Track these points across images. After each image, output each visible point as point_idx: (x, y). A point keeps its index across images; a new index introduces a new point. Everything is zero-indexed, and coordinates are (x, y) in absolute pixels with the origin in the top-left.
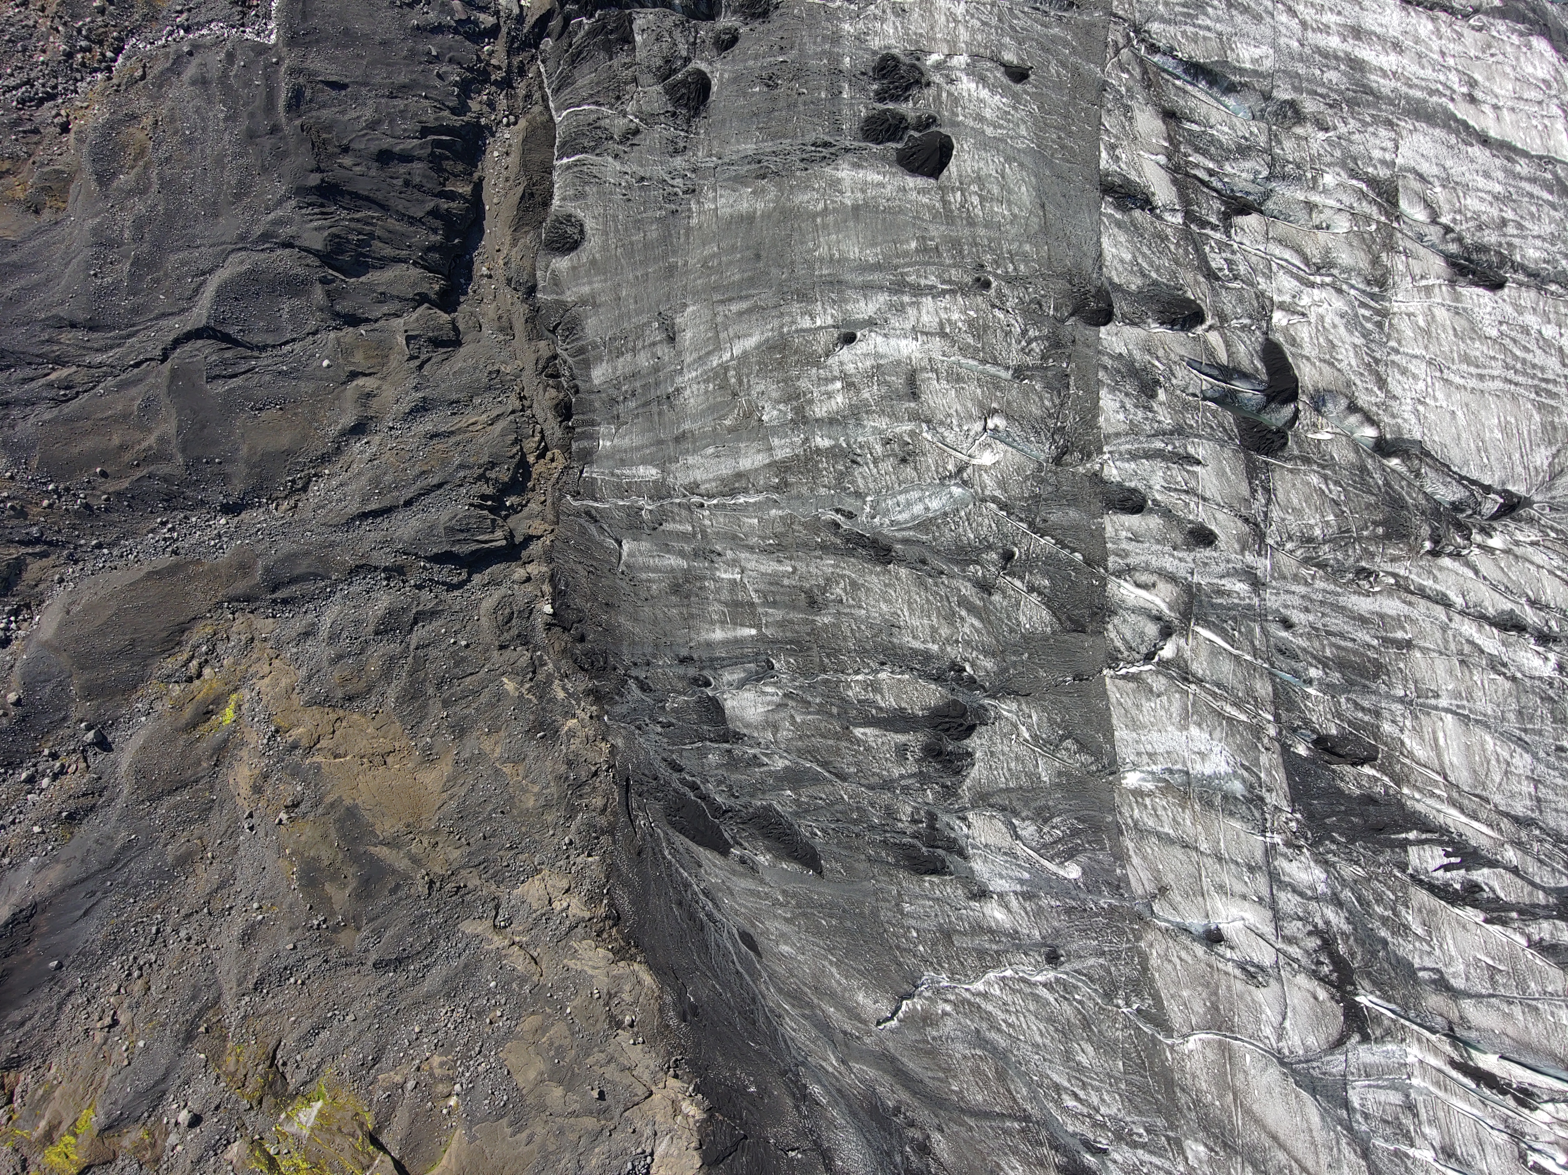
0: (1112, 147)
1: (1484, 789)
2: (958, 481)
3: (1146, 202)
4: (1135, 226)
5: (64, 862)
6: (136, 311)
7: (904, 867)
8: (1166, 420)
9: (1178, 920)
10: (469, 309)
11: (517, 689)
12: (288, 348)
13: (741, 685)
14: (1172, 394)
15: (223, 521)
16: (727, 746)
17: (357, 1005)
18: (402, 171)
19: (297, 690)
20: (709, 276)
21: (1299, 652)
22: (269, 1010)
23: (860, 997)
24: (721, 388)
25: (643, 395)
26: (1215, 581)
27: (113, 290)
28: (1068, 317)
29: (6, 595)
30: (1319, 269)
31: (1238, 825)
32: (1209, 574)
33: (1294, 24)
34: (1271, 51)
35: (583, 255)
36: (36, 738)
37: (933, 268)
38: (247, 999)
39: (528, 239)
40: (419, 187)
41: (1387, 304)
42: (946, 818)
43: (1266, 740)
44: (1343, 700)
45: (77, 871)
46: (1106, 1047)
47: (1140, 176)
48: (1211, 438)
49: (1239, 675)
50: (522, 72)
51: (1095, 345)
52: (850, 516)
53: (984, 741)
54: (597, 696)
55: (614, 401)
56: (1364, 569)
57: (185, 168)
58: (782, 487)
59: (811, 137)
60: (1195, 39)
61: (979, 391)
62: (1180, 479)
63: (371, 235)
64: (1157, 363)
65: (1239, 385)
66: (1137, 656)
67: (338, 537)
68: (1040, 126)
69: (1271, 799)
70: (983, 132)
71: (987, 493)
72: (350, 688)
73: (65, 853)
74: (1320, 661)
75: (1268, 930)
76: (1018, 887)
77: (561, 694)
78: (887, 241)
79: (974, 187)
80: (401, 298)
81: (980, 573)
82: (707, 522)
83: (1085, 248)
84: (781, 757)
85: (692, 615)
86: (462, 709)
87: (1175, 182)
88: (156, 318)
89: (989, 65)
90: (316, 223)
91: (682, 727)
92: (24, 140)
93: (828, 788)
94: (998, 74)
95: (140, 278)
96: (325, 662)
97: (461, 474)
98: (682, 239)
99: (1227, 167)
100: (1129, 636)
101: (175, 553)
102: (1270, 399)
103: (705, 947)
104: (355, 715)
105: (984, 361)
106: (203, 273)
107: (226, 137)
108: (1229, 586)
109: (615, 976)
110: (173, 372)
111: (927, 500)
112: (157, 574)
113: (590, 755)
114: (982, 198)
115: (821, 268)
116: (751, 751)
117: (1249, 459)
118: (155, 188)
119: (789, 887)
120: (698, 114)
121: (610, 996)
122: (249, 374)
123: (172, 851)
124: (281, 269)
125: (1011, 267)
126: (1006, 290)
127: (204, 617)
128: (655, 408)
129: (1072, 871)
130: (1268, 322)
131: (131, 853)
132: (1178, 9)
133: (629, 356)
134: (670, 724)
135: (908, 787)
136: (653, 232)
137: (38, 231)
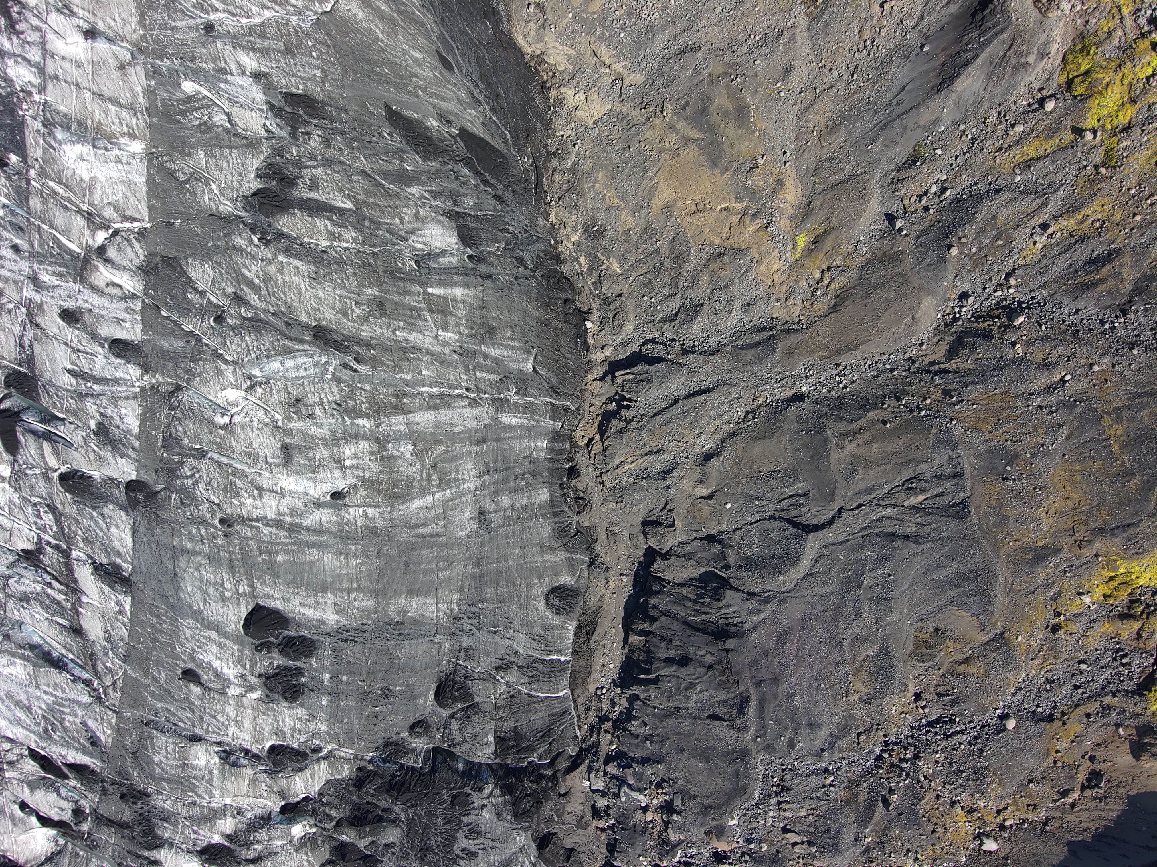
0: (121, 612)
2: (255, 380)
3: (98, 568)
4: (107, 552)
5: (919, 127)
6: (860, 547)
7: (318, 102)
8: (90, 405)
9: (114, 47)
10: (638, 551)
11: (611, 264)
12: (756, 518)
13: (443, 253)
14: (85, 424)
15: (804, 389)
16: (457, 209)
17: (714, 19)
18: (673, 651)
19: (755, 261)
20: (446, 556)
21: (9, 228)
22: (773, 15)
23: (360, 15)
24: (445, 474)
25: (508, 477)
26: (63, 284)
27: (877, 563)
28: (161, 491)
29: (961, 332)
31: (62, 108)
32: (67, 289)
35: (547, 583)
36: (939, 222)
37: (265, 539)
38: (789, 24)
39: (592, 601)
40: (662, 639)
42: (283, 134)
43: (37, 166)
45: (910, 120)
47: (101, 588)
48: (59, 388)
49: (51, 214)
50: (591, 729)
51: (141, 466)
52: (345, 366)
53: (247, 185)
54: (558, 259)
55: (532, 474)
57: (825, 658)
58: (400, 395)
59: (358, 648)
60: (56, 686)
61: (234, 443)
62: (83, 361)
63: (696, 602)
64: (95, 448)
65: (40, 427)
66: (123, 234)
67: (725, 376)
68: (175, 634)
69: (38, 125)
70: (219, 635)
71: (232, 368)
72: (719, 262)
73: (918, 135)
75: (51, 36)
76: (229, 77)
77: (582, 260)
78: (301, 563)
79: (228, 594)
80: (679, 555)
81: (243, 310)
82: (464, 377)
83: (145, 540)
84: (413, 195)
85: (480, 309)
86: (647, 247)
87: (76, 581)
88: (846, 541)
89: (212, 685)
90: (731, 610)
91: (493, 228)
92: (948, 688)
93: (376, 167)
94: (205, 677)
95: (856, 572)
96: (737, 282)
97: (641, 424)
98: (467, 584)
99: (38, 588)
100: (129, 249)
101: (838, 365)
102: (17, 414)
103: (480, 61)
104: (717, 242)
105: (228, 465)
106: (811, 575)
107: (794, 680)
108: (54, 279)
109: (542, 41)
110: (833, 500)
111: (282, 369)
112: (852, 348)
113: (562, 212)
114: (222, 585)
115: (356, 550)
116: (438, 203)
117: (32, 369)
118: (846, 643)
119: (412, 99)
120: (447, 675)
121: (543, 26)
122: (781, 497)
123: (841, 136)
124: (756, 575)
125: (203, 532)
126: (208, 516)
127: (820, 317)
128: (500, 465)
129: (189, 87)
130: (13, 469)
131: (871, 135)
132: (67, 710)
133: (518, 505)
134: (502, 231)
135: (311, 159)
136: (489, 592)
137: (935, 613)
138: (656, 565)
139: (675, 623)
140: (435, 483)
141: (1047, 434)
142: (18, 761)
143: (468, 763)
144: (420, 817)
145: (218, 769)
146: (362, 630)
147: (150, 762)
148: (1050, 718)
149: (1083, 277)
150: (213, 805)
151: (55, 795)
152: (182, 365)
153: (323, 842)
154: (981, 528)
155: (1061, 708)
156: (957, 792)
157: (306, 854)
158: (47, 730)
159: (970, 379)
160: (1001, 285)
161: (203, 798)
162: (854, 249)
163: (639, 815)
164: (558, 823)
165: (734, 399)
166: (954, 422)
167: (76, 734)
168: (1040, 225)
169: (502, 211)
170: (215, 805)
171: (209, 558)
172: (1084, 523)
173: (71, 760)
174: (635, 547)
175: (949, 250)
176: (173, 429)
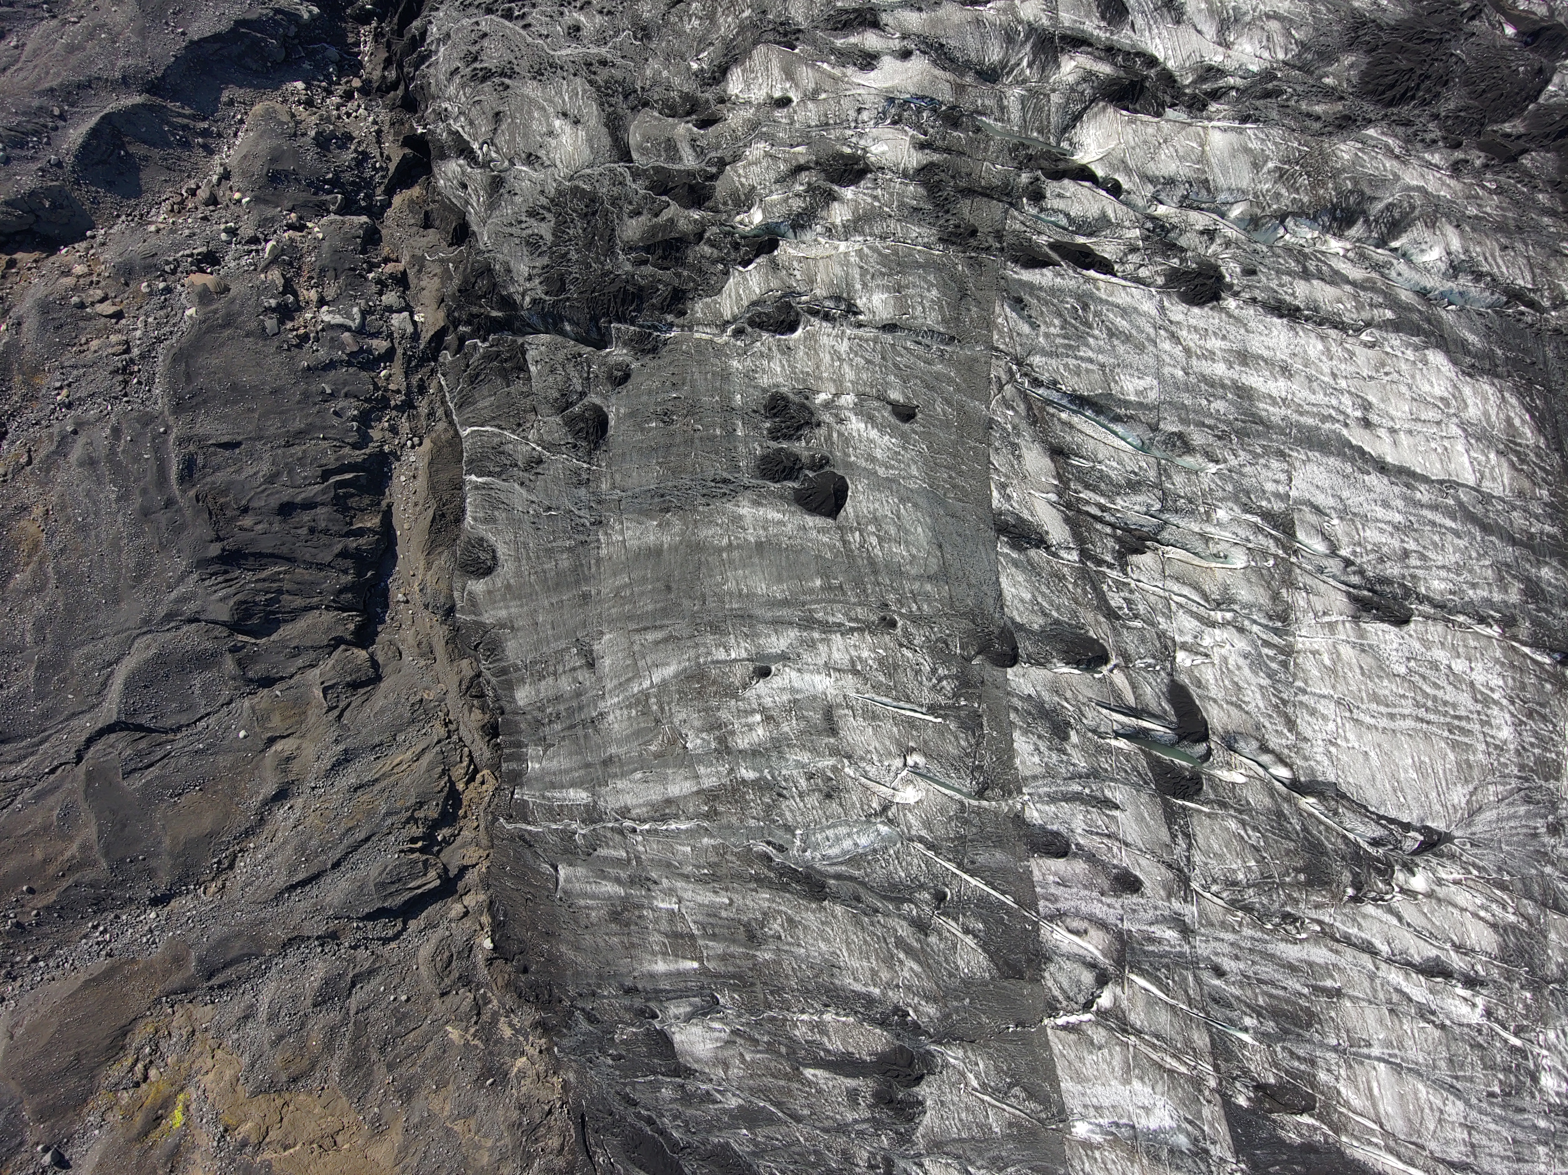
0: (1003, 486)
1: (1419, 1137)
2: (884, 819)
3: (1041, 541)
4: (1032, 564)
6: (45, 715)
8: (1081, 763)
10: (387, 638)
11: (462, 1036)
12: (203, 723)
13: (688, 1018)
14: (1084, 735)
15: (153, 914)
16: (679, 1079)
18: (306, 519)
19: (241, 1081)
20: (624, 604)
21: (1233, 1000)
24: (643, 713)
26: (1145, 927)
27: (21, 697)
28: (975, 656)
30: (1219, 604)
32: (1139, 921)
33: (1178, 349)
34: (1155, 382)
35: (497, 580)
37: (839, 606)
39: (443, 559)
40: (326, 531)
41: (1291, 639)
42: (902, 1163)
43: (1207, 1093)
44: (1278, 1049)
47: (1033, 515)
48: (1126, 781)
49: (1176, 1025)
50: (422, 389)
51: (1004, 686)
52: (781, 848)
54: (544, 1026)
55: (540, 723)
56: (1289, 915)
57: (81, 557)
58: (713, 814)
59: (710, 472)
60: (1077, 372)
61: (895, 730)
62: (1100, 822)
63: (279, 591)
64: (1066, 704)
65: (1148, 722)
66: (1076, 1006)
67: (268, 912)
68: (931, 466)
69: (1215, 1150)
70: (876, 472)
71: (913, 832)
72: (294, 1068)
74: (1253, 1010)
77: (508, 1032)
78: (792, 577)
79: (872, 527)
80: (314, 648)
81: (914, 912)
82: (640, 848)
83: (985, 587)
84: (734, 1095)
85: (633, 945)
86: (408, 1069)
87: (1067, 519)
88: (67, 719)
89: (876, 404)
90: (222, 592)
91: (633, 1059)
93: (784, 1128)
94: (886, 414)
95: (47, 680)
96: (267, 1047)
97: (389, 821)
98: (593, 570)
99: (1119, 502)
100: (1066, 985)
101: (109, 955)
102: (1180, 738)
105: (897, 699)
106: (110, 663)
107: (120, 518)
108: (1158, 934)
110: (89, 774)
111: (855, 836)
112: (95, 980)
113: (543, 1094)
114: (881, 540)
115: (731, 601)
116: (704, 1087)
117: (1166, 803)
118: (52, 583)
120: (598, 447)
122: (164, 761)
124: (187, 648)
125: (914, 606)
126: (912, 628)
127: (143, 1016)
130: (1172, 662)
132: (1059, 341)
133: (551, 680)
134: (620, 1056)
135: (862, 1131)
136: (564, 561)
138: (352, 627)
139: (307, 557)
140: (653, 700)
142: (1125, 255)
143: (560, 331)
144: (597, 260)
145: (856, 291)
146: (708, 496)
147: (943, 287)
150: (861, 239)
151: (1072, 214)
153: (725, 204)
157: (742, 185)
158: (1083, 309)
161: (870, 247)
162: (106, 1117)
163: (331, 291)
164: (449, 260)
165: (252, 883)
167: (1044, 308)
169: (625, 1084)
170: (856, 238)
171: (902, 573)
173: (1048, 271)
174: (391, 642)
176: (973, 741)
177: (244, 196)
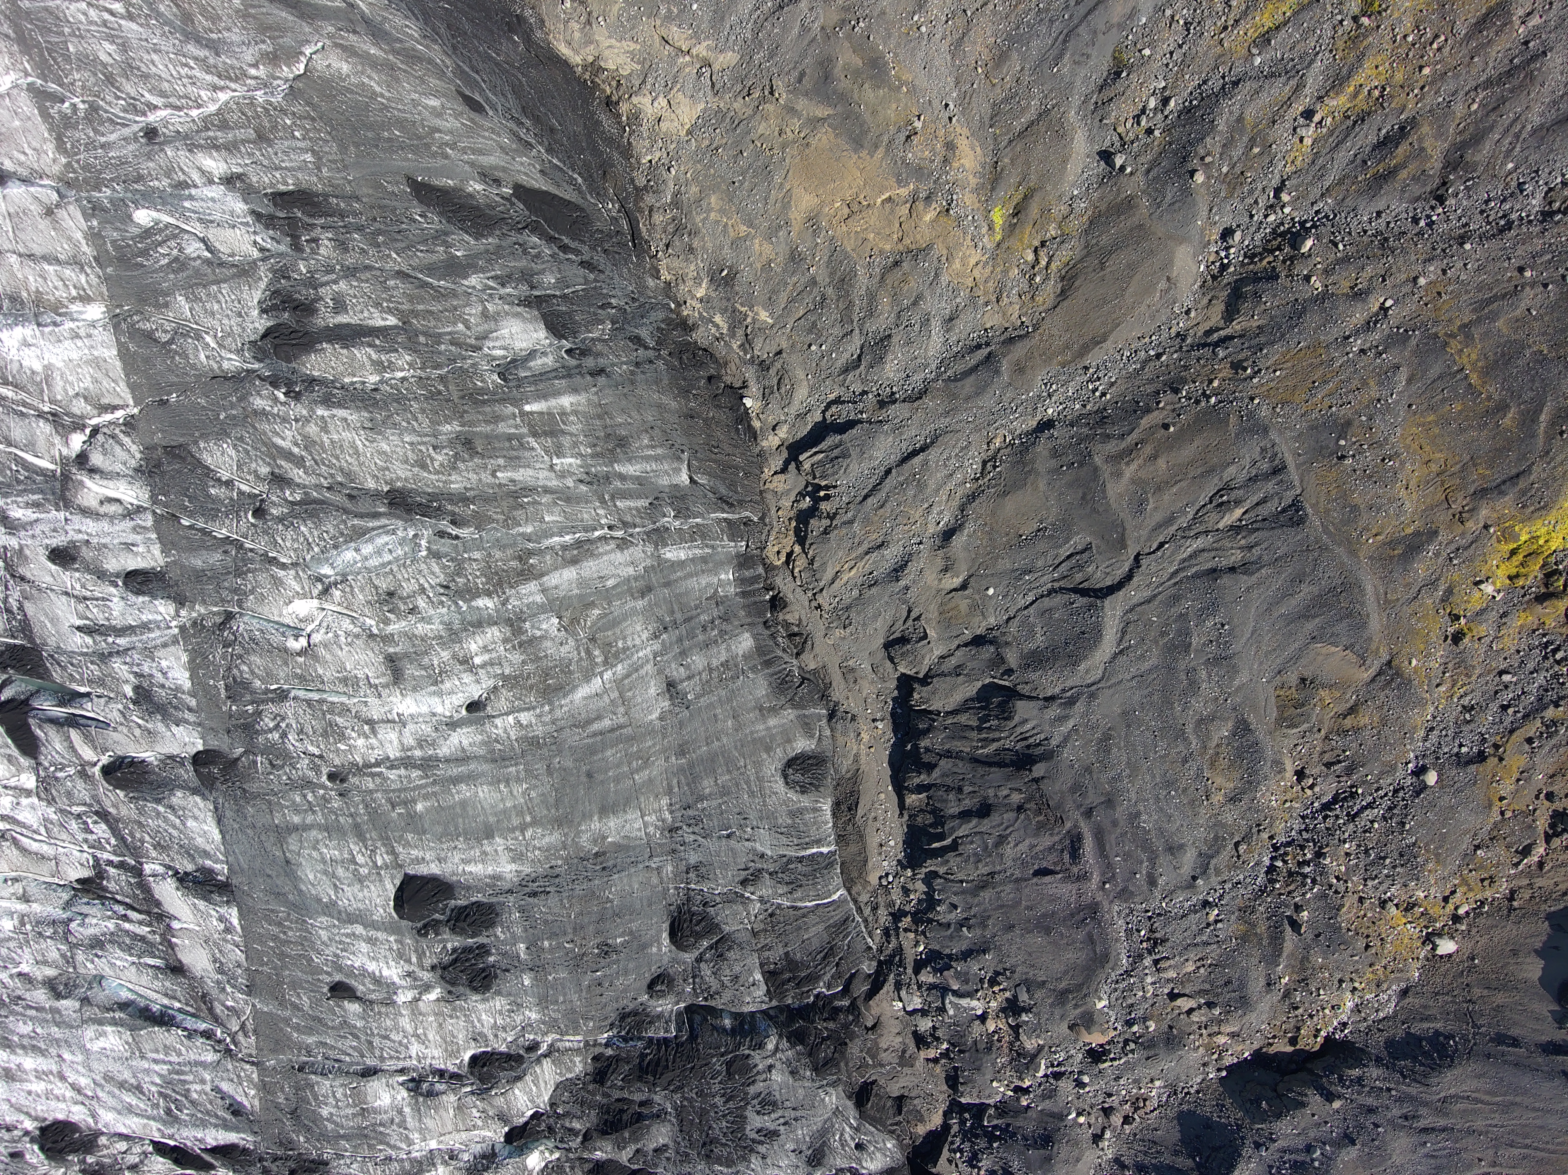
0: (228, 930)
2: (327, 581)
3: (183, 880)
4: (189, 855)
5: (1112, 26)
6: (1176, 599)
7: (318, 196)
8: (118, 665)
9: (32, 189)
11: (757, 314)
12: (1030, 598)
13: (532, 354)
14: (118, 693)
15: (1050, 411)
16: (536, 292)
18: (967, 801)
19: (944, 259)
20: (639, 751)
23: (345, 68)
24: (609, 644)
25: (693, 629)
26: (43, 516)
27: (1203, 614)
28: (241, 756)
29: (1236, 281)
32: (49, 521)
33: (72, 1077)
34: (88, 1046)
35: (780, 755)
36: (1170, 144)
37: (393, 786)
39: (845, 765)
40: (949, 789)
42: (282, 248)
45: (1098, 20)
46: (88, 62)
47: (194, 905)
48: (70, 653)
50: (886, 932)
51: (206, 730)
52: (441, 534)
53: (251, 326)
54: (686, 326)
55: (725, 619)
57: (1167, 755)
58: (523, 556)
59: (553, 900)
60: (167, 1049)
61: (320, 671)
62: (95, 610)
63: (980, 729)
64: (140, 721)
65: (60, 712)
66: (105, 430)
67: (944, 422)
68: (307, 941)
70: (365, 927)
71: (292, 572)
72: (898, 274)
73: (1114, 37)
76: (193, 191)
77: (718, 319)
78: (449, 807)
79: (364, 871)
80: (943, 675)
81: (288, 493)
82: (601, 512)
83: (236, 826)
84: (474, 287)
85: (600, 417)
86: (797, 280)
87: (158, 904)
88: (1155, 596)
89: (373, 997)
90: (1028, 726)
91: (589, 306)
92: (1336, 752)
93: (415, 262)
94: (361, 987)
95: (1179, 633)
96: (927, 294)
97: (850, 515)
98: (675, 781)
99: (111, 925)
100: (118, 449)
101: (1086, 368)
102: (26, 702)
103: (517, 91)
104: (888, 247)
105: (321, 702)
106: (1121, 652)
107: (1133, 796)
108: (30, 511)
109: (591, 43)
110: (1124, 546)
111: (359, 558)
112: (1098, 341)
113: (676, 263)
114: (353, 861)
115: (518, 772)
116: (509, 290)
117: (31, 638)
118: (1189, 729)
119: (441, 162)
120: (679, 907)
121: (589, 22)
122: (1057, 562)
123: (1015, 64)
124: (1050, 672)
125: (310, 797)
126: (311, 774)
127: (1047, 311)
128: (679, 616)
129: (143, 217)
130: (38, 776)
131: (1054, 52)
132: (190, 1078)
133: (715, 663)
134: (602, 307)
135: (328, 272)
136: (707, 785)
137: (1295, 658)
138: (916, 696)
139: (961, 764)
140: (599, 660)
141: (1380, 384)
142: (142, 1162)
143: (736, 1016)
144: (691, 1101)
145: (410, 1104)
146: (552, 876)
147: (317, 1118)
148: (1481, 757)
149: (1375, 168)
150: (414, 1154)
152: (226, 584)
153: (572, 1168)
154: (1326, 530)
155: (1492, 740)
156: (1384, 886)
158: (170, 1110)
159: (1262, 339)
160: (1271, 206)
161: (400, 1149)
162: (1068, 209)
163: (977, 1028)
164: (874, 1066)
165: (962, 449)
166: (1256, 401)
167: (209, 1107)
168: (1302, 115)
169: (595, 281)
170: (418, 1154)
171: (326, 829)
172: (1459, 488)
173: (211, 1142)
174: (883, 680)
175: (1192, 177)
176: (235, 671)
177: (1075, 1119)
